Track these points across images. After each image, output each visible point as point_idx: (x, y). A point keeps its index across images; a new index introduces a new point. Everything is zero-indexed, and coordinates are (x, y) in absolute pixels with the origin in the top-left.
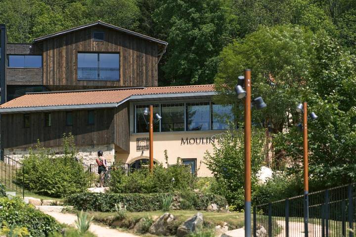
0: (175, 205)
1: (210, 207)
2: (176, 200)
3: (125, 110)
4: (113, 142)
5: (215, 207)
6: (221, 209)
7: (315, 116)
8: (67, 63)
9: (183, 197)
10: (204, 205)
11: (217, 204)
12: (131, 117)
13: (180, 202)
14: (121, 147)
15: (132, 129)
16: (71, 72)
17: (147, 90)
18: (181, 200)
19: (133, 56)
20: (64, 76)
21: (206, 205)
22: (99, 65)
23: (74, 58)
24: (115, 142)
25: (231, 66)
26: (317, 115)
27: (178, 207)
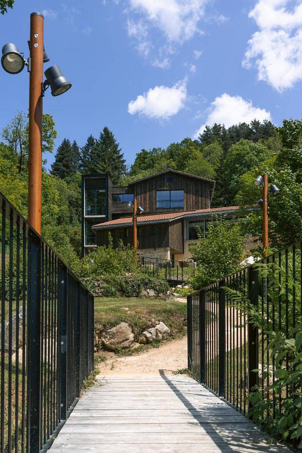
0: (97, 291)
1: (144, 293)
2: (99, 286)
3: (180, 224)
4: (168, 246)
5: (152, 293)
6: (161, 295)
7: (277, 189)
8: (150, 198)
9: (107, 282)
10: (135, 291)
11: (155, 290)
12: (185, 229)
13: (103, 288)
14: (175, 249)
15: (185, 238)
16: (153, 204)
17: (197, 211)
18: (105, 285)
19: (193, 191)
20: (148, 206)
21: (137, 291)
22: (170, 198)
23: (154, 194)
24: (170, 245)
25: (248, 186)
26: (279, 188)
27: (100, 294)
